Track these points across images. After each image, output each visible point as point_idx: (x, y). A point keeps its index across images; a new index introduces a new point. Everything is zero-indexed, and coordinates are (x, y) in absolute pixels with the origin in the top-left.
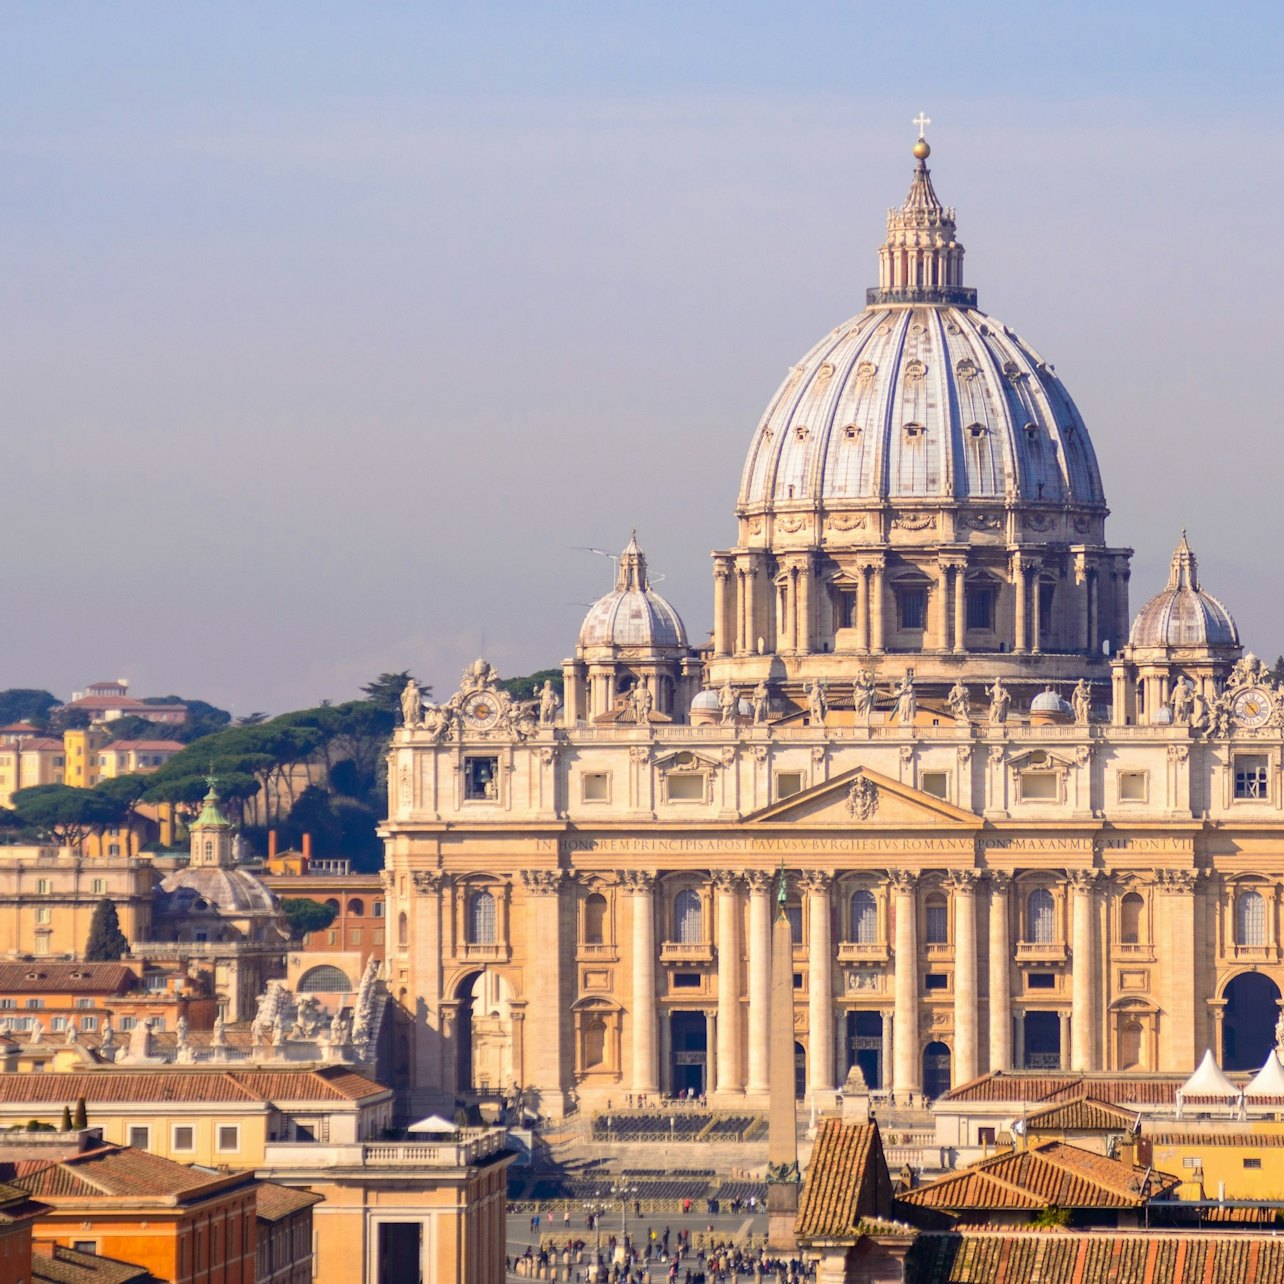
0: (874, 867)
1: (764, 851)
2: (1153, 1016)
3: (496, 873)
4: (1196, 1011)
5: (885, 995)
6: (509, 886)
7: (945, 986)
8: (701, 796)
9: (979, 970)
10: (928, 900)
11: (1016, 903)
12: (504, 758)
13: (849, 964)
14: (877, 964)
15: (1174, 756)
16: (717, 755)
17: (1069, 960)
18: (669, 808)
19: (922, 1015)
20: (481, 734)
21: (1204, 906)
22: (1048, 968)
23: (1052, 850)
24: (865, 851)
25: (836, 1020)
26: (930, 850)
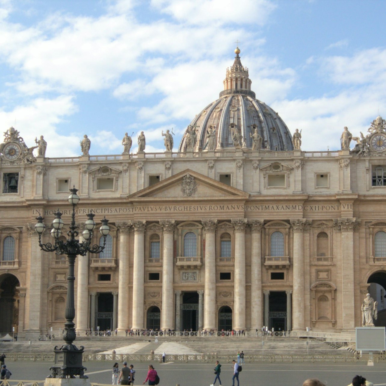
0: (195, 219)
1: (142, 212)
2: (333, 292)
3: (15, 227)
4: (355, 290)
5: (200, 283)
6: (21, 232)
7: (230, 279)
8: (113, 188)
9: (246, 270)
10: (222, 237)
11: (265, 239)
12: (21, 173)
13: (182, 267)
14: (196, 267)
15: (343, 165)
16: (120, 168)
17: (291, 266)
18: (97, 194)
19: (218, 293)
20: (11, 162)
21: (358, 238)
22: (281, 269)
23: (282, 210)
24: (191, 211)
25: (175, 295)
26: (223, 211)
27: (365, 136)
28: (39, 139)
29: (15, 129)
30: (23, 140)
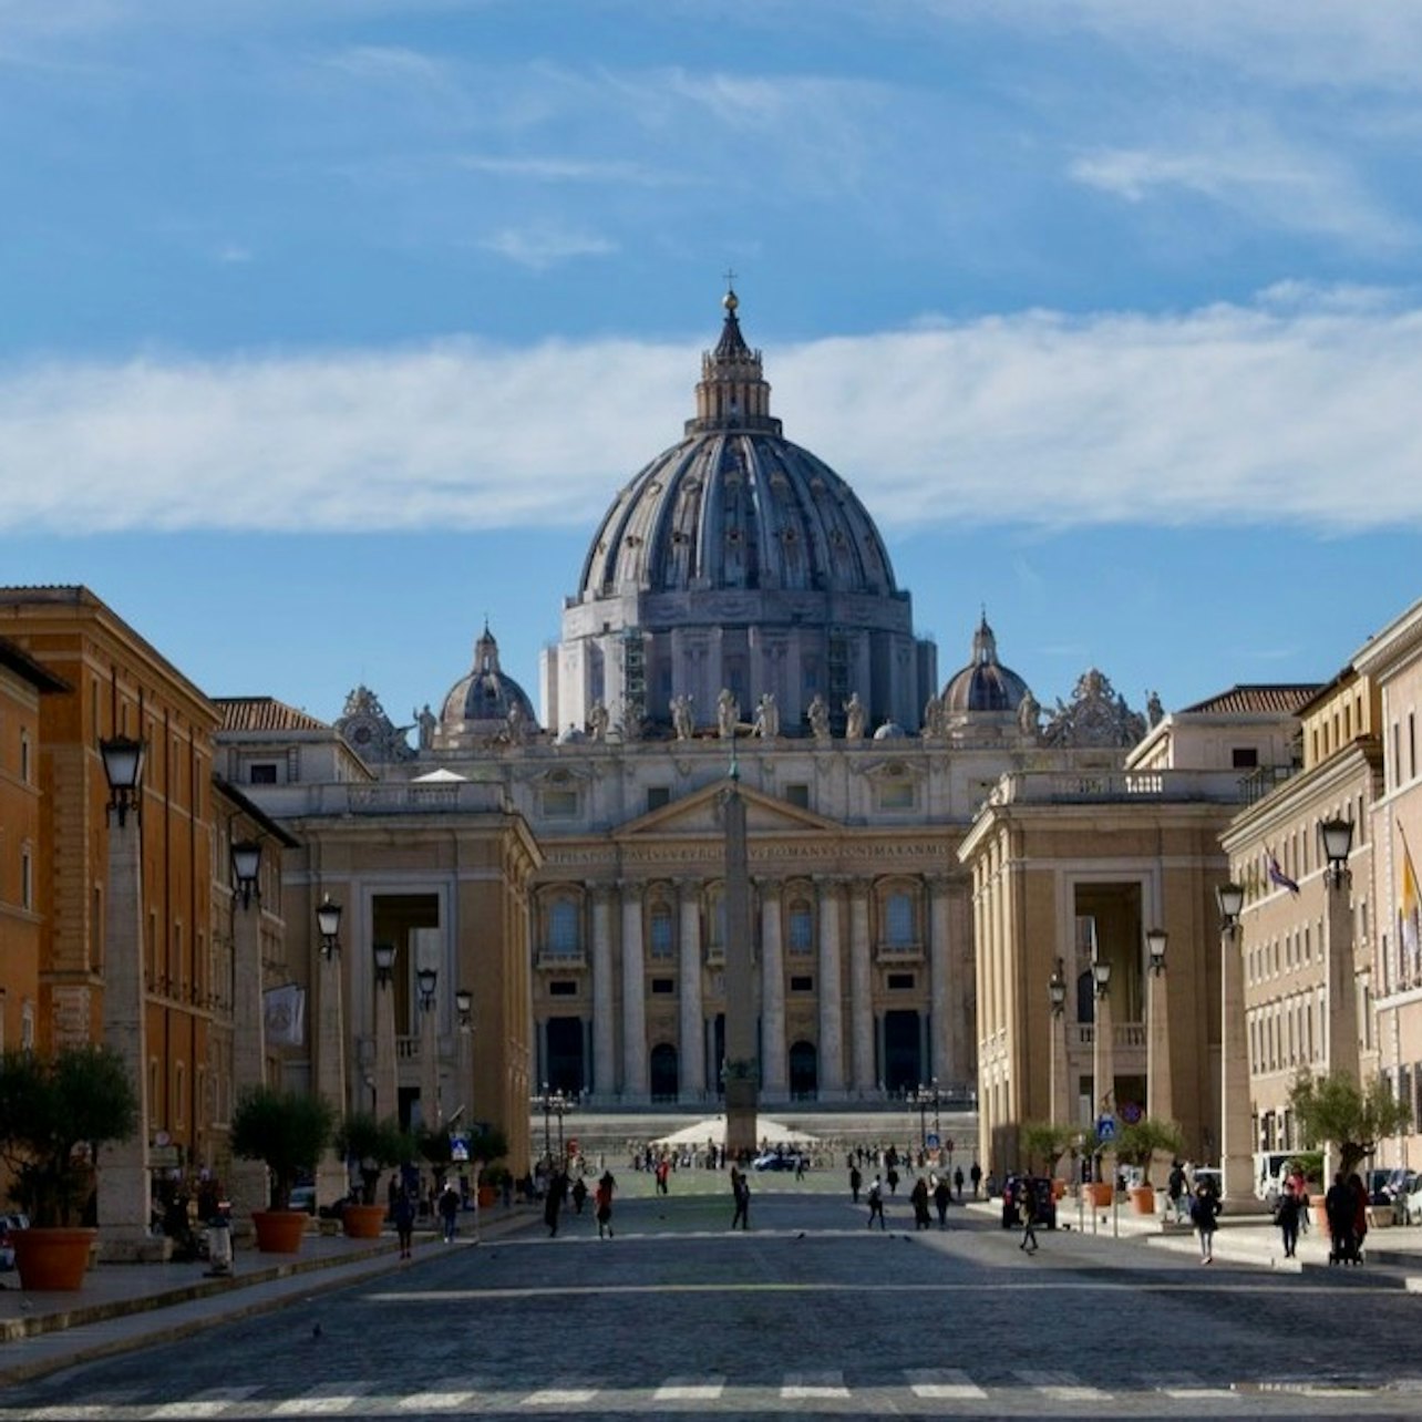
7: (812, 989)
8: (575, 813)
9: (842, 972)
10: (793, 907)
11: (876, 910)
13: (718, 968)
16: (589, 772)
17: (928, 962)
18: (543, 823)
19: (790, 1016)
22: (908, 969)
23: (909, 855)
25: (706, 1022)
26: (794, 858)
27: (1066, 705)
28: (420, 711)
29: (368, 688)
30: (381, 711)
